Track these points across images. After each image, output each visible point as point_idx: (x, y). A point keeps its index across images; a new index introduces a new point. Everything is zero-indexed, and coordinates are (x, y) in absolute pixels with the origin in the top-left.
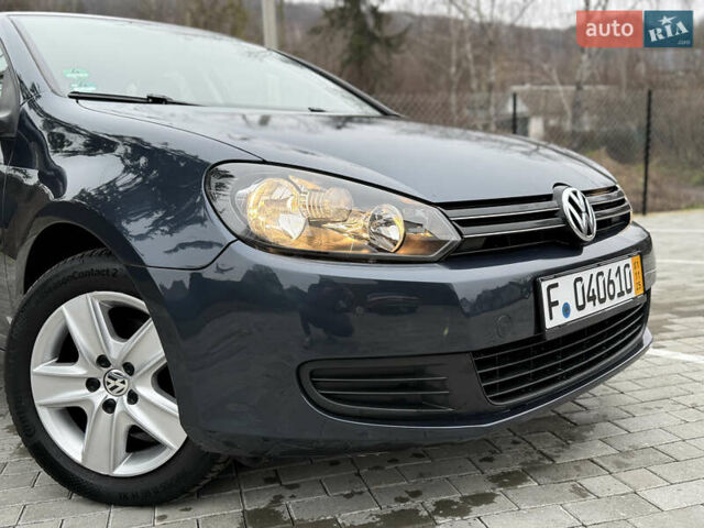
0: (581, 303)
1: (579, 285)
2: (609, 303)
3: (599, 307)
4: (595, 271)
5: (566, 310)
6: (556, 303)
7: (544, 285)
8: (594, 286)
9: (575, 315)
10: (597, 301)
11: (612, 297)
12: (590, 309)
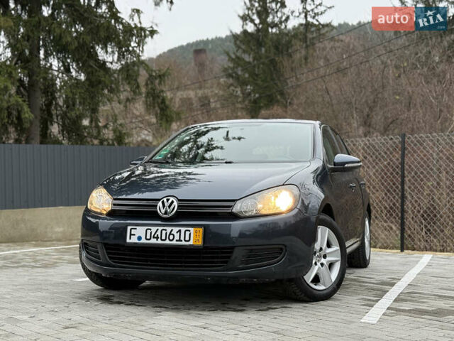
0: (148, 237)
1: (149, 231)
2: (167, 242)
3: (159, 241)
4: (160, 228)
5: (139, 238)
6: (134, 235)
7: (129, 228)
8: (159, 233)
9: (143, 241)
10: (159, 239)
11: (170, 240)
12: (153, 241)
